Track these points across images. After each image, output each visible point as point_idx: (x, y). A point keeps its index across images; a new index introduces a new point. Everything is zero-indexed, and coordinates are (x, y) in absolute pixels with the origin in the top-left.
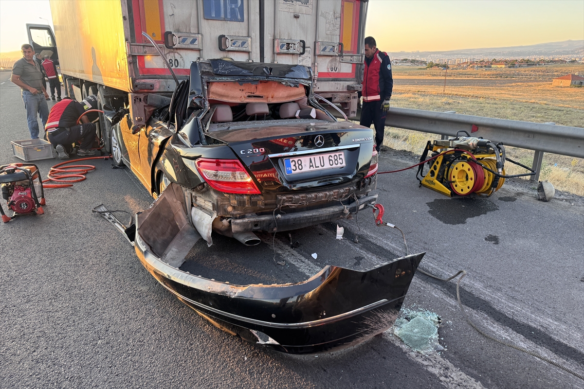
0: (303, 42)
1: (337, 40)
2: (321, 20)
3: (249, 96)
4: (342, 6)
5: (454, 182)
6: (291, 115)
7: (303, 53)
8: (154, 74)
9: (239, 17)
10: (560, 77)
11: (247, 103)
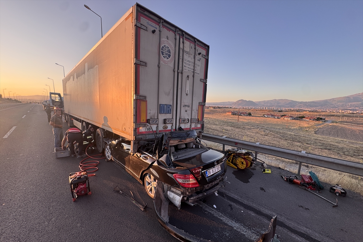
0: (188, 119)
1: (197, 118)
2: (193, 112)
3: (179, 142)
4: (198, 107)
5: (238, 164)
6: (192, 147)
7: (188, 123)
8: (142, 134)
9: (170, 112)
10: (228, 112)
11: (178, 144)
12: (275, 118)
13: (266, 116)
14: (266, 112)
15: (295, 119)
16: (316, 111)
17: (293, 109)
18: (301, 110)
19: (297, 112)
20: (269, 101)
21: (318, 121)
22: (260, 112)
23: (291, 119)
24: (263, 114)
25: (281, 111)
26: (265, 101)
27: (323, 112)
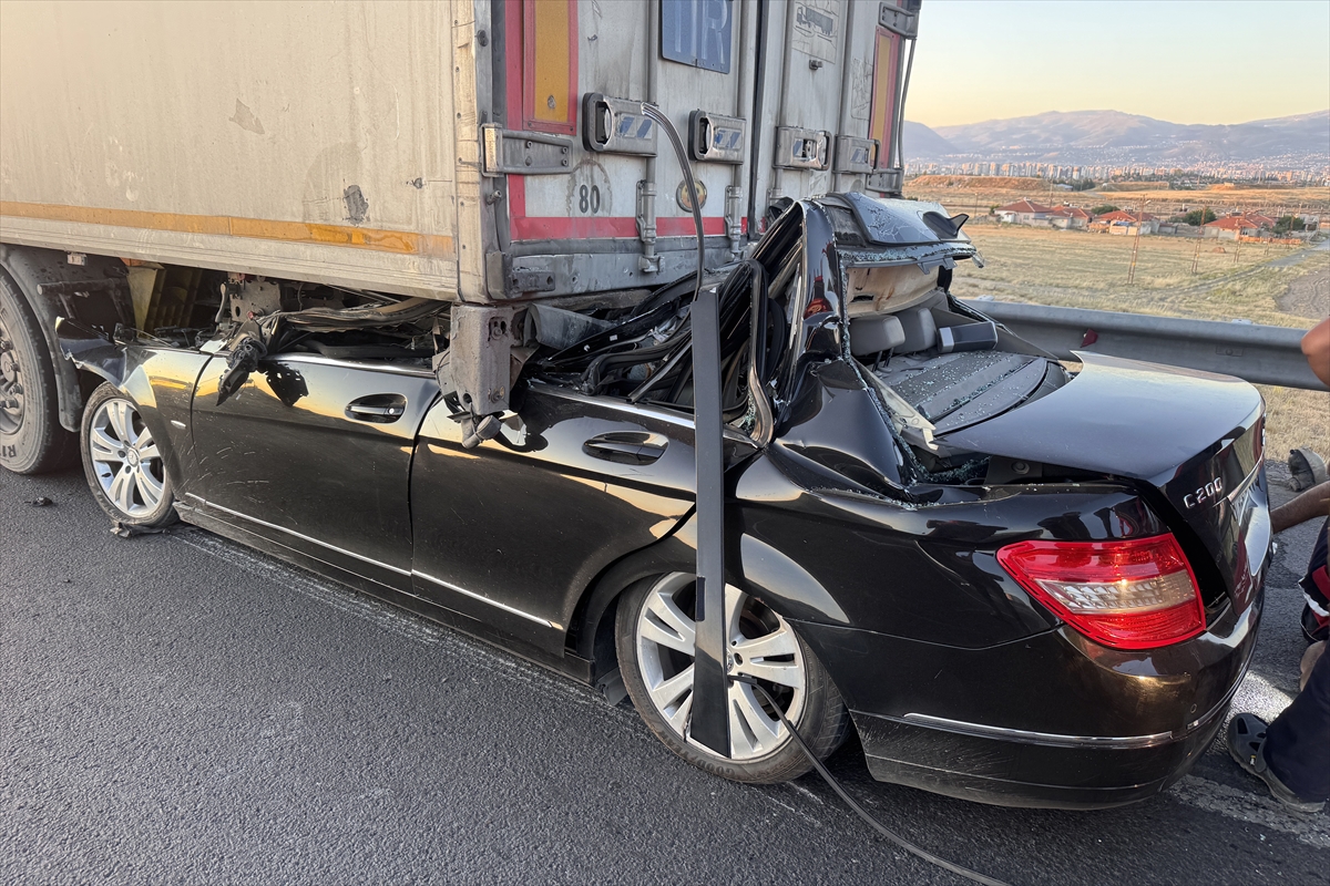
4: (876, 45)
9: (722, 60)
12: (1059, 228)
13: (1009, 219)
14: (1004, 191)
15: (1163, 230)
16: (1268, 183)
17: (1147, 172)
18: (1190, 175)
19: (1172, 187)
20: (1018, 120)
21: (1282, 241)
22: (968, 190)
23: (1142, 230)
24: (985, 202)
25: (1088, 185)
26: (996, 122)
27: (1304, 184)
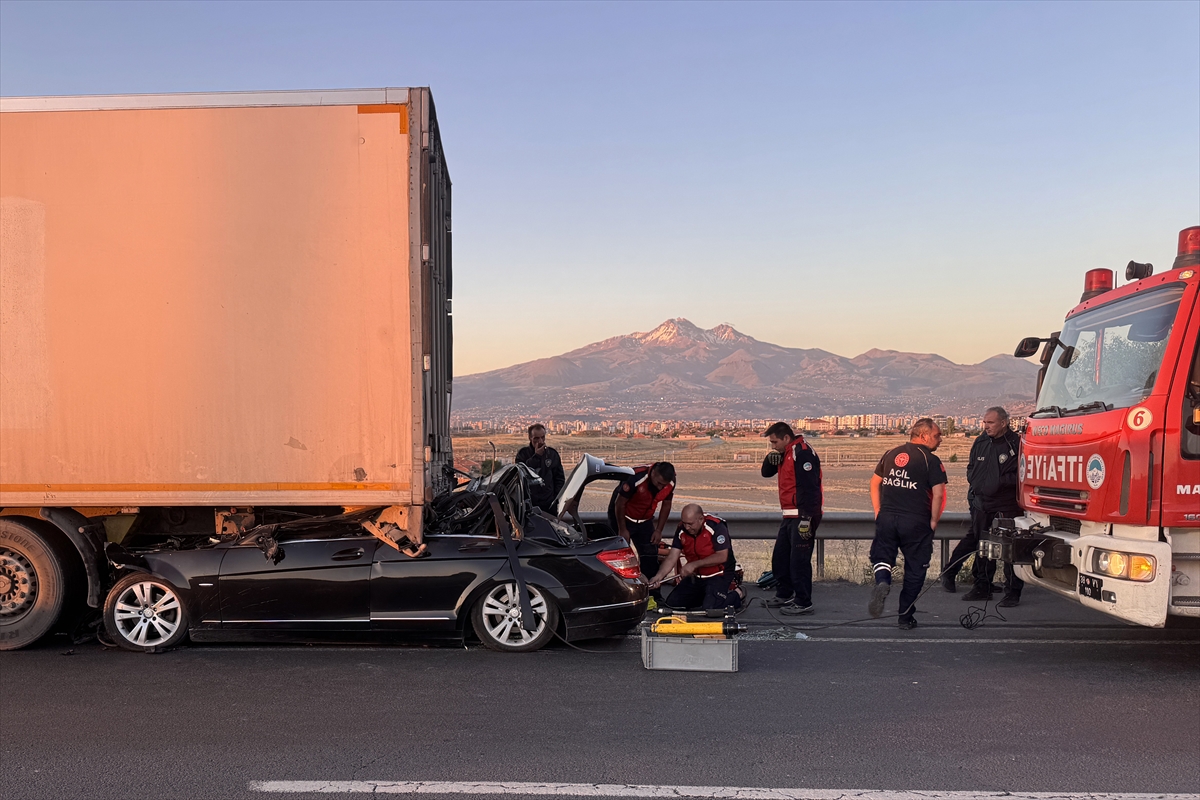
27: (493, 432)
